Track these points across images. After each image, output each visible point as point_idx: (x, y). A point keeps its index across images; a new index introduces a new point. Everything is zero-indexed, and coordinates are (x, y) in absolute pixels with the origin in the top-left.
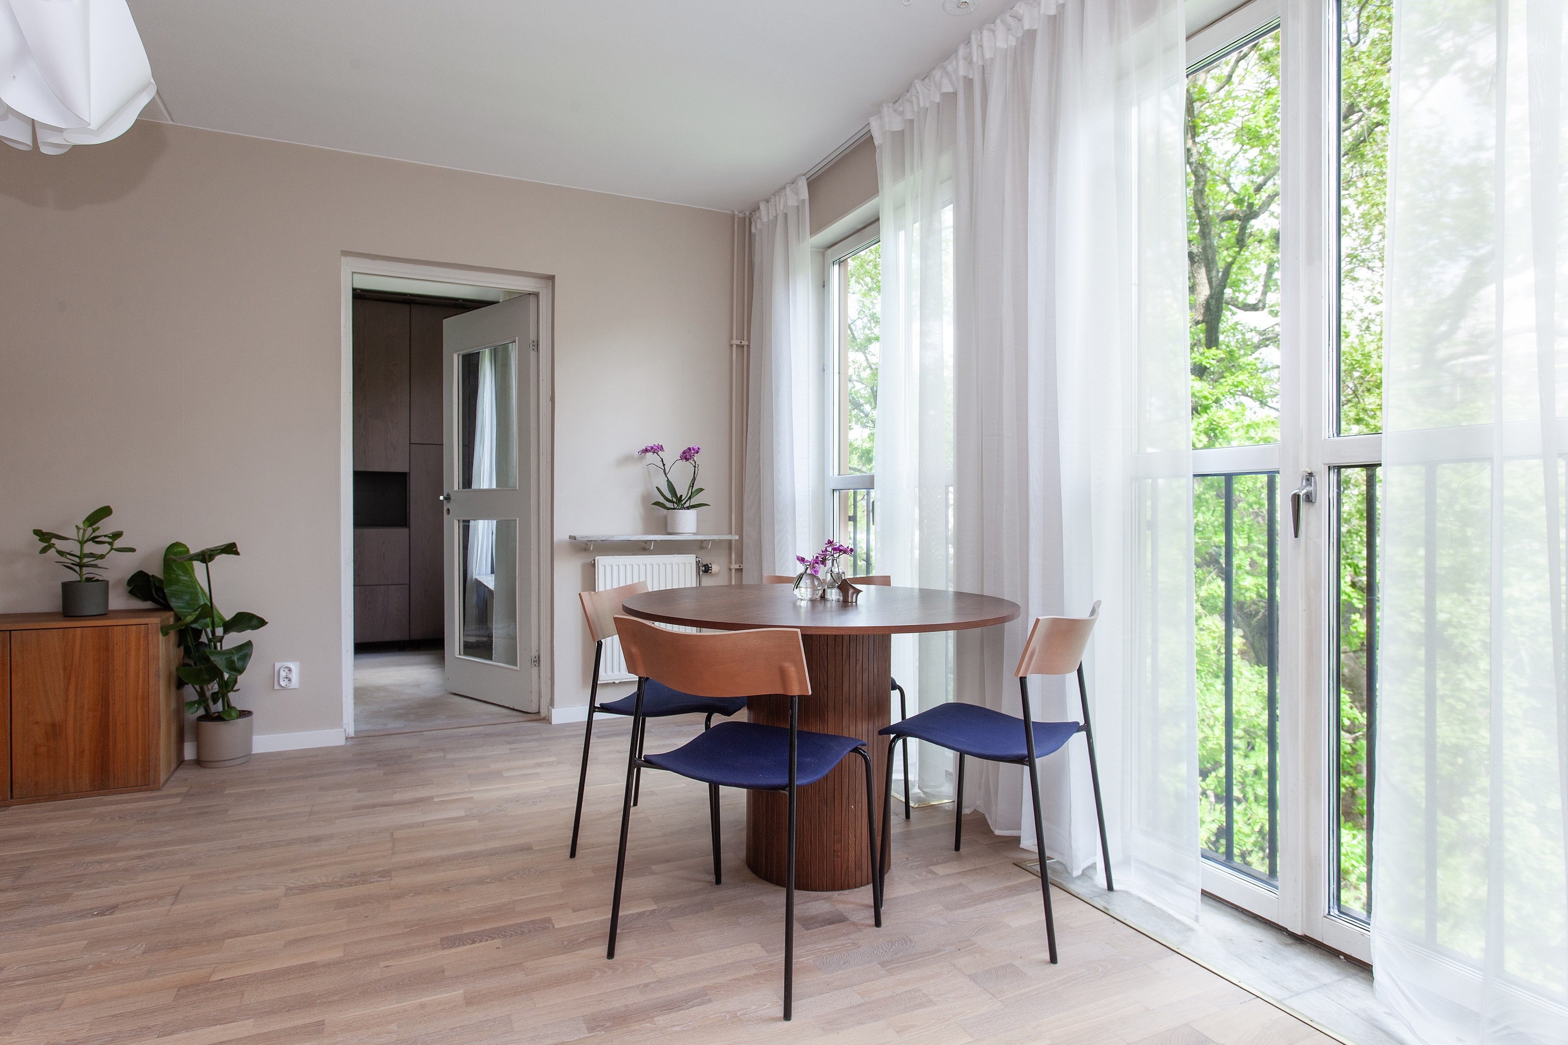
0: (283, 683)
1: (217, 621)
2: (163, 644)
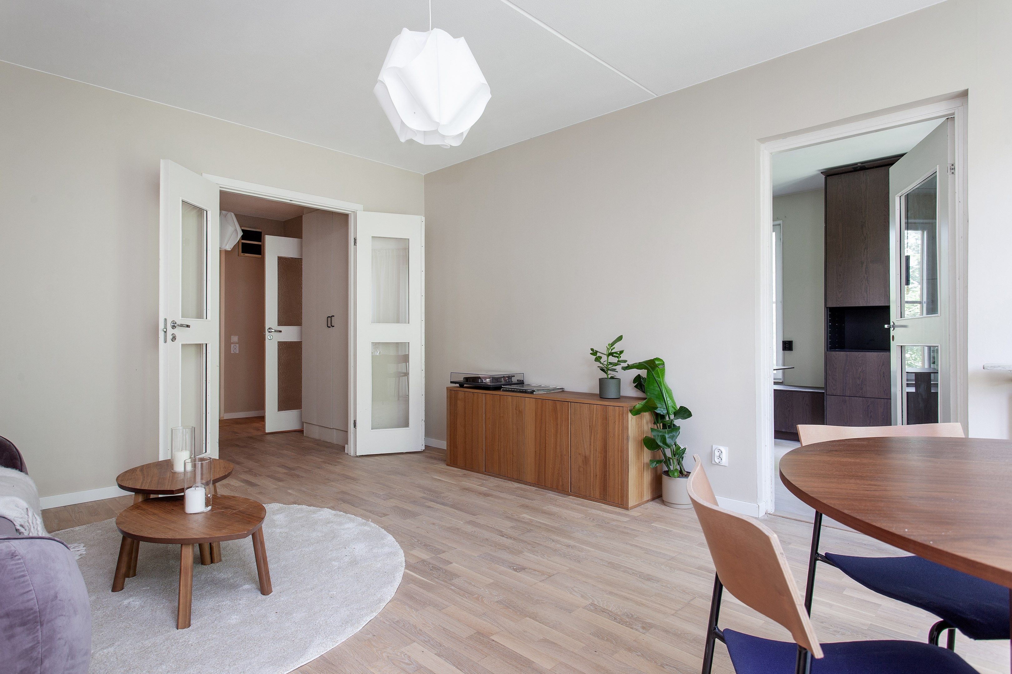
0: (717, 461)
1: (671, 410)
2: (633, 420)
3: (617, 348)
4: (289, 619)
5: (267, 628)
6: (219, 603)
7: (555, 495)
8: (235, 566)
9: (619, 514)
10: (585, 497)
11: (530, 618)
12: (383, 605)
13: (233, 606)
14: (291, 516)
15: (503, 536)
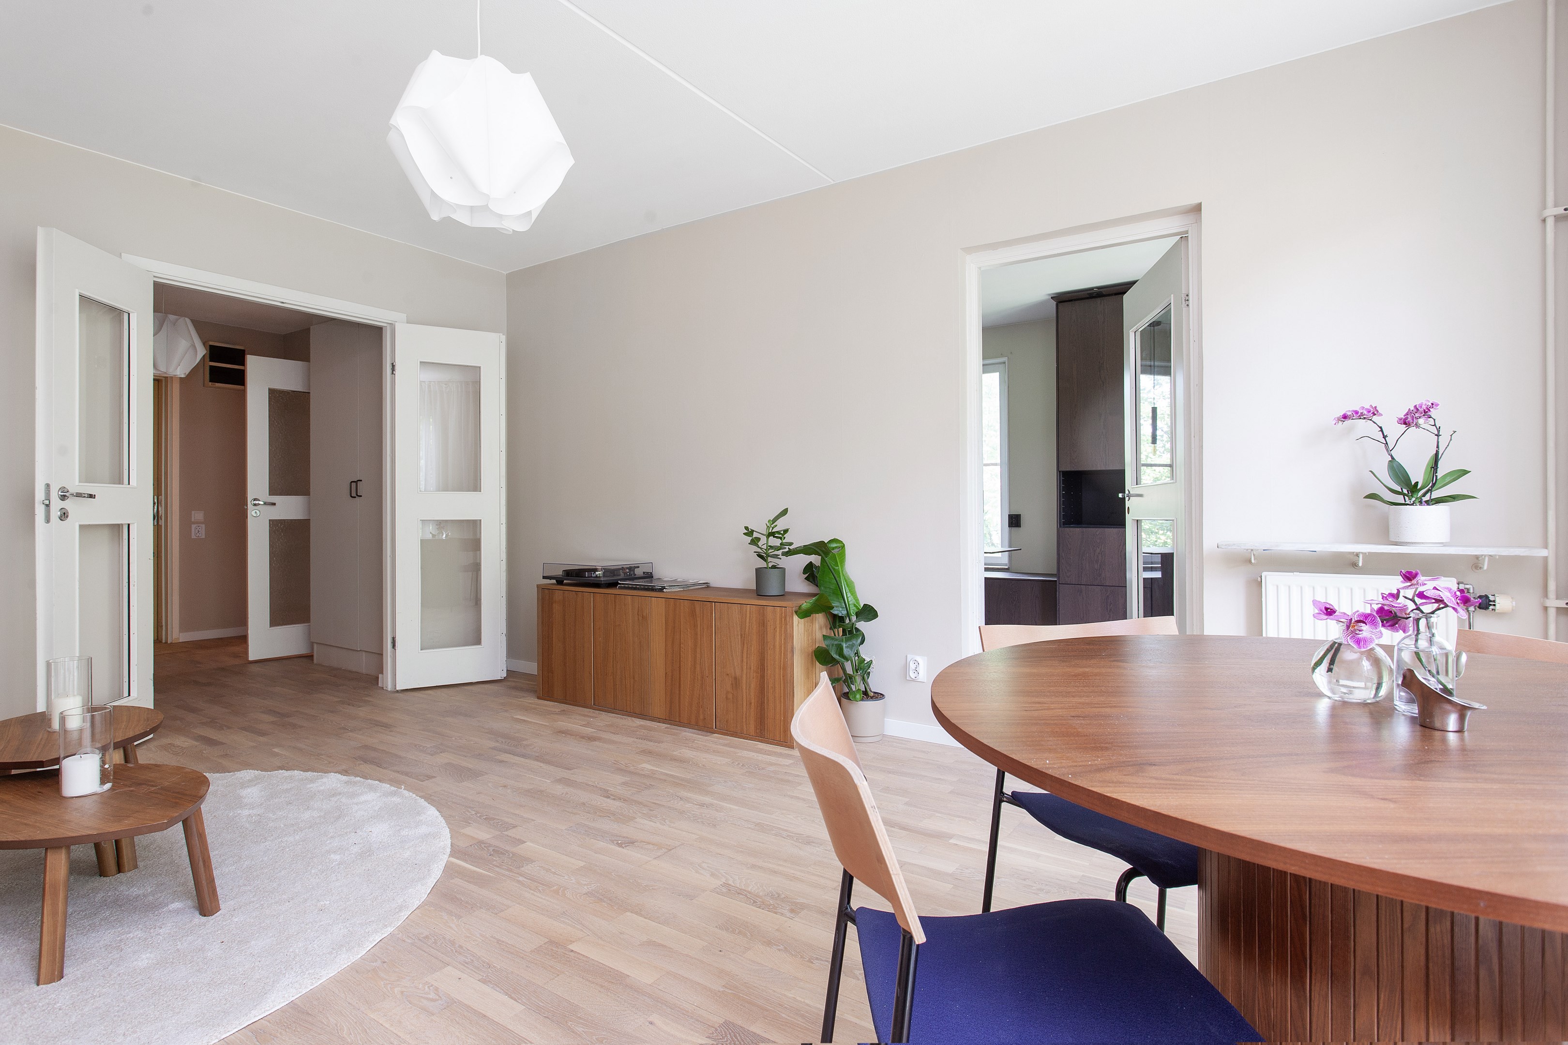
0: (913, 675)
1: (853, 610)
2: (800, 625)
3: (780, 525)
4: (243, 950)
5: (202, 968)
6: (123, 936)
7: (694, 733)
8: (160, 875)
9: (781, 755)
10: (734, 734)
11: (632, 912)
12: (405, 914)
13: (146, 939)
14: (272, 789)
15: (608, 797)
